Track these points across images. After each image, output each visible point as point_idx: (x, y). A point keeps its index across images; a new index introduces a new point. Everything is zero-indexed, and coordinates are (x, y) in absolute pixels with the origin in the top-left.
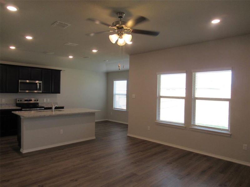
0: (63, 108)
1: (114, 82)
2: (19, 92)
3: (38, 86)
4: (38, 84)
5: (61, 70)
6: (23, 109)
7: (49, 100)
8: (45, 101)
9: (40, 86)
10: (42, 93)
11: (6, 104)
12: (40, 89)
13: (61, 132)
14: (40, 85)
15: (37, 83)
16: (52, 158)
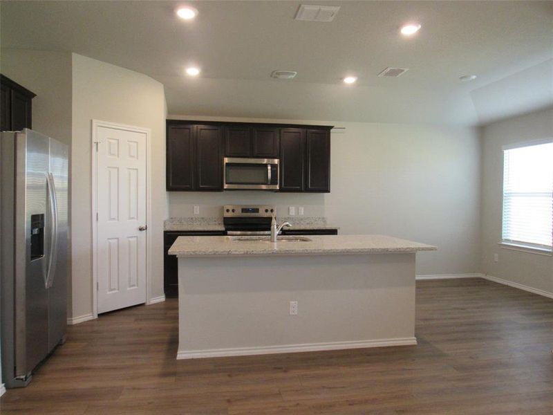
0: (333, 232)
1: (505, 152)
2: (226, 190)
3: (269, 171)
4: (269, 168)
5: (332, 127)
6: (229, 232)
7: (302, 211)
8: (293, 212)
9: (274, 173)
10: (281, 190)
11: (203, 218)
12: (274, 182)
13: (291, 309)
14: (275, 169)
15: (266, 165)
16: (229, 401)
